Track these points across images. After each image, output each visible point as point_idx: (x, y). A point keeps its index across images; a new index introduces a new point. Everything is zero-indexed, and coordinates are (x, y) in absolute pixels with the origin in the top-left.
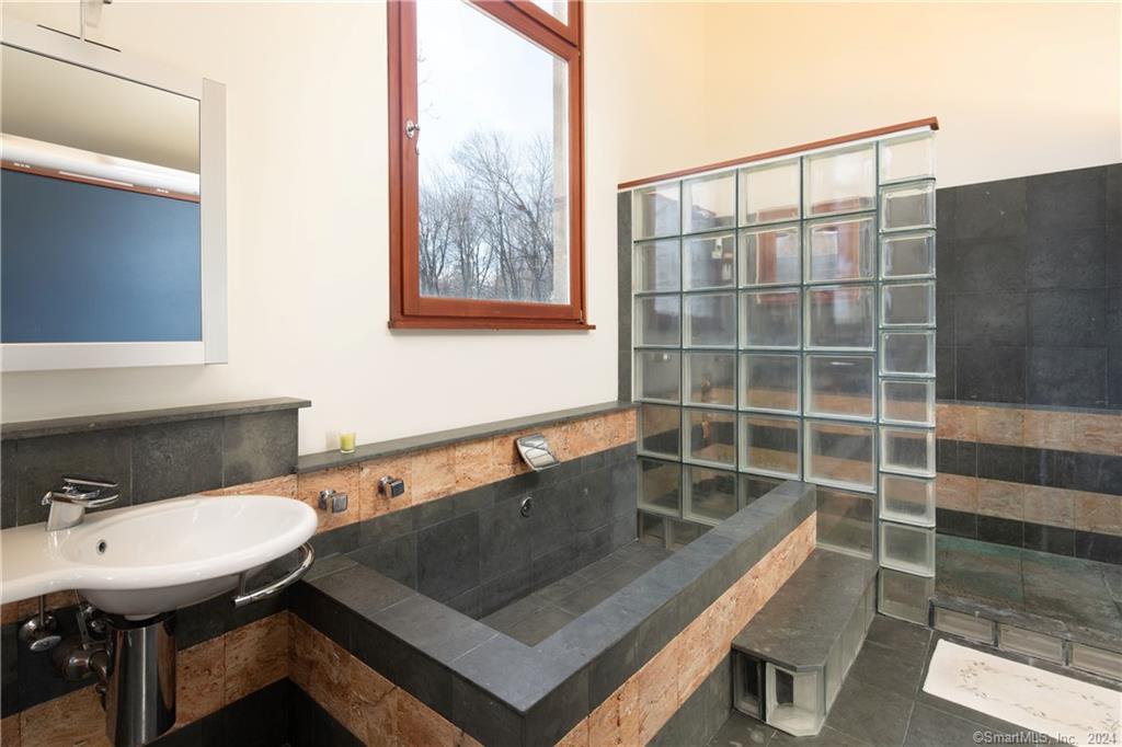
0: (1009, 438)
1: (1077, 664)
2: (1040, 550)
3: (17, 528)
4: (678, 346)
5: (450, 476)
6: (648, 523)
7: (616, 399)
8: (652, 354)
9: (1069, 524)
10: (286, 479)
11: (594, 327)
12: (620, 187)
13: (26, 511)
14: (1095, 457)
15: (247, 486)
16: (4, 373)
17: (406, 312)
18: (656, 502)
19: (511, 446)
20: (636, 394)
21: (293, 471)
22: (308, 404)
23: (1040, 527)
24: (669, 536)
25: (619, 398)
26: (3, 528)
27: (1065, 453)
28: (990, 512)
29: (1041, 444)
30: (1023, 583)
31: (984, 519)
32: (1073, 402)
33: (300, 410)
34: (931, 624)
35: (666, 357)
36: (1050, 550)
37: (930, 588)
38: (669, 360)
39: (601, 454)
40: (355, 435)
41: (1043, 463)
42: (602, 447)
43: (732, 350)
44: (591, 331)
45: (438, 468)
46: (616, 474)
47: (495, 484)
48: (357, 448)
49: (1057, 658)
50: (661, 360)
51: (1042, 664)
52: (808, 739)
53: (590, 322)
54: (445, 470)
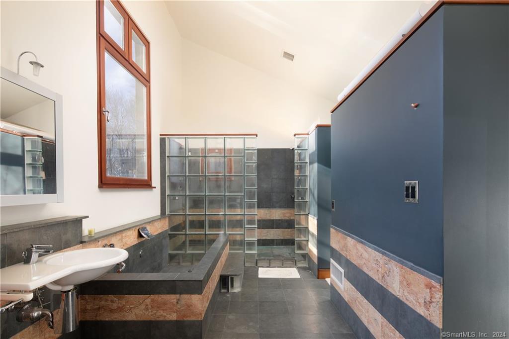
0: (268, 217)
1: (284, 265)
2: (274, 245)
3: (6, 268)
4: (185, 194)
5: (122, 243)
6: (172, 257)
7: (159, 214)
8: (172, 197)
9: (280, 238)
10: (79, 246)
11: (155, 188)
12: (161, 135)
13: (9, 261)
14: (285, 220)
15: (69, 249)
16: (2, 207)
17: (103, 182)
18: (174, 250)
19: (137, 231)
20: (167, 212)
21: (82, 242)
22: (87, 217)
23: (274, 240)
24: (181, 260)
25: (161, 214)
26: (1, 268)
27: (279, 220)
28: (264, 238)
29: (275, 218)
30: (272, 253)
31: (263, 240)
32: (280, 207)
33: (83, 220)
34: (257, 265)
35: (177, 198)
36: (276, 245)
37: (256, 256)
38: (178, 200)
39: (159, 234)
40: (94, 229)
41: (275, 223)
42: (160, 231)
43: (203, 195)
44: (154, 189)
45: (119, 240)
46: (163, 241)
47: (133, 246)
48: (95, 233)
49: (281, 265)
50: (175, 199)
51: (278, 267)
52: (239, 292)
53: (153, 186)
54: (120, 241)
